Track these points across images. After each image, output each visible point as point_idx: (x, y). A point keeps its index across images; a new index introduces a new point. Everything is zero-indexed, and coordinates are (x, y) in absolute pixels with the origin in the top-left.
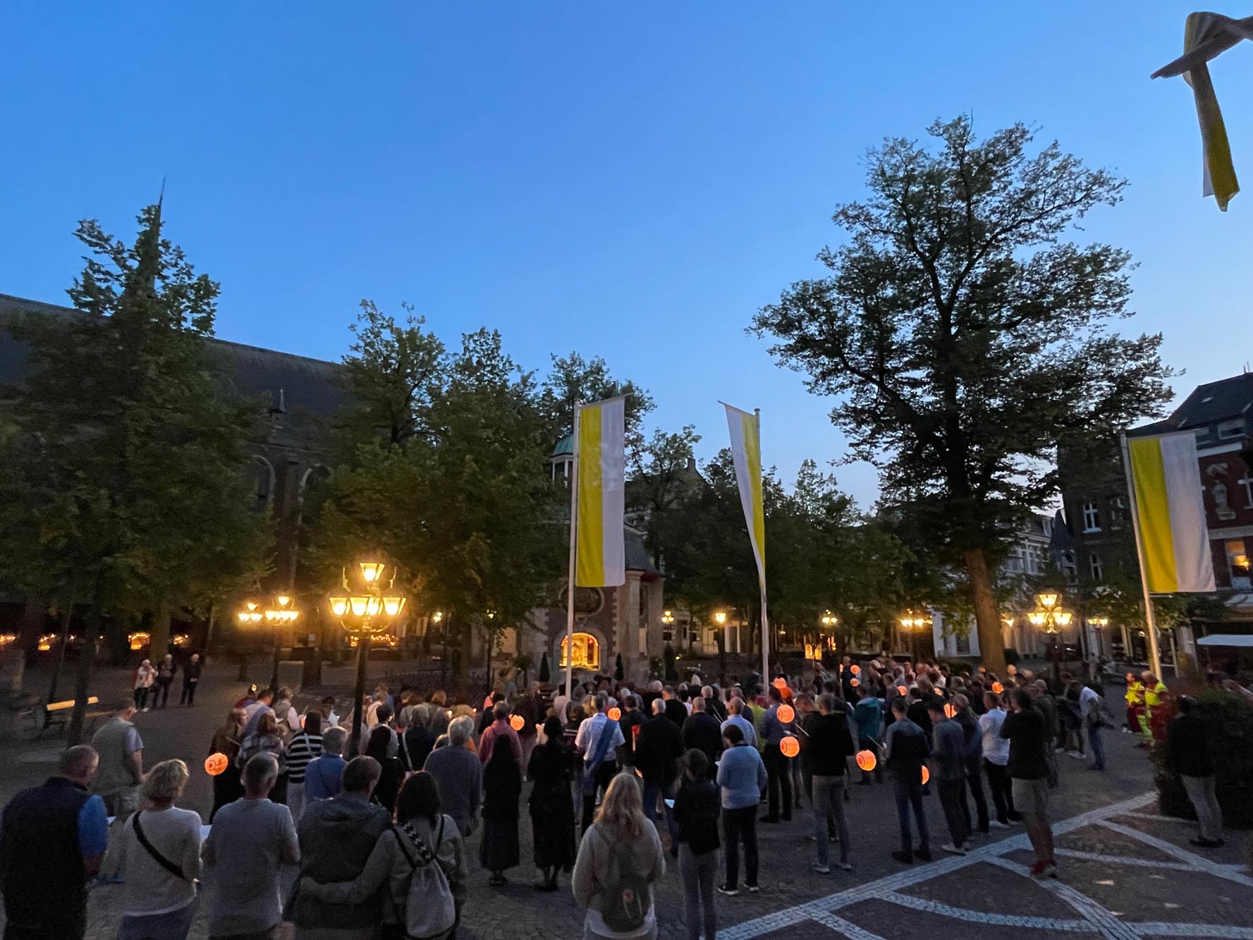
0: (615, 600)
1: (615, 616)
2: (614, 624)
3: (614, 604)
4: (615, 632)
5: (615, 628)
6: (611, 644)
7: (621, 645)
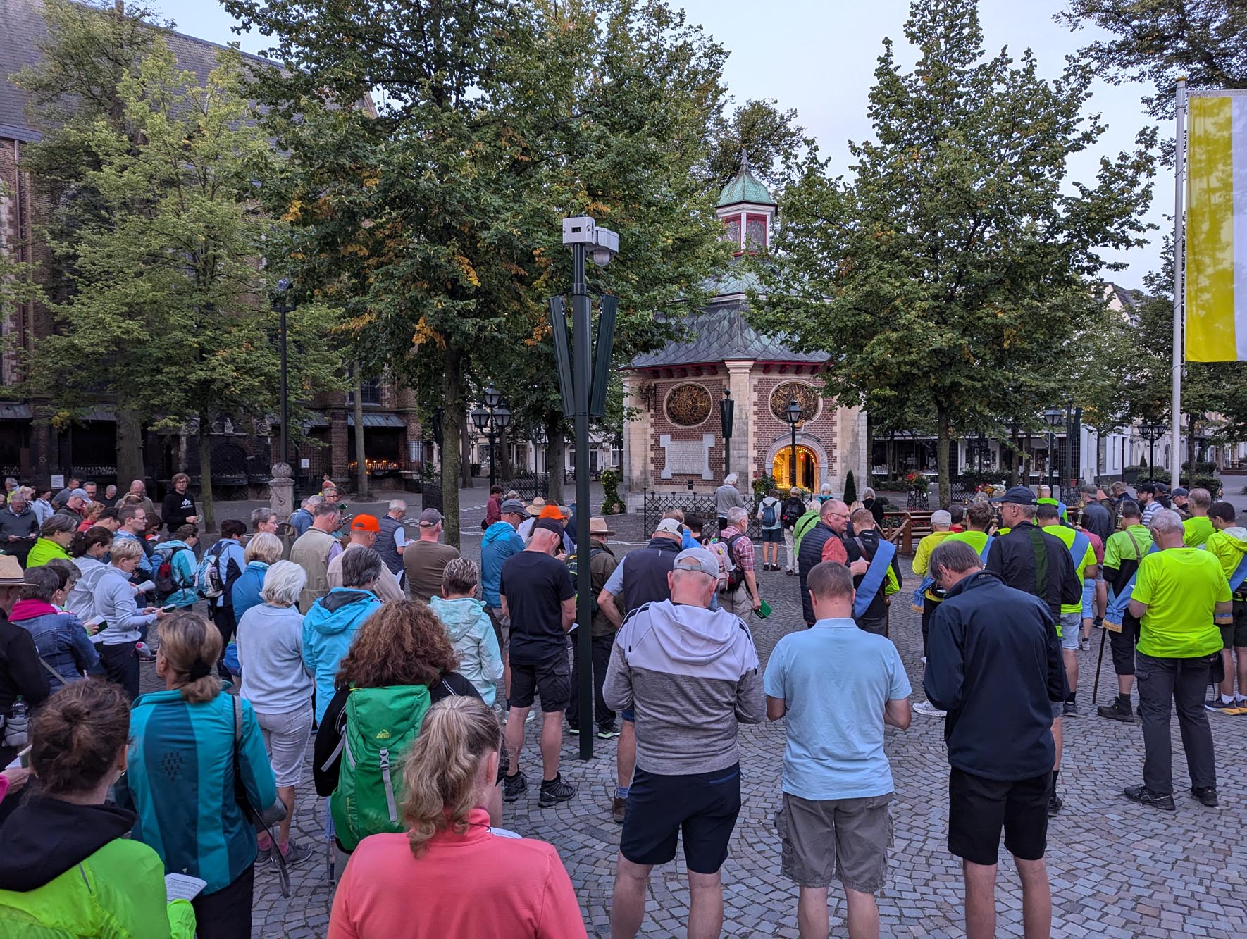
1: (835, 424)
2: (835, 435)
5: (835, 440)
6: (832, 460)
7: (843, 462)
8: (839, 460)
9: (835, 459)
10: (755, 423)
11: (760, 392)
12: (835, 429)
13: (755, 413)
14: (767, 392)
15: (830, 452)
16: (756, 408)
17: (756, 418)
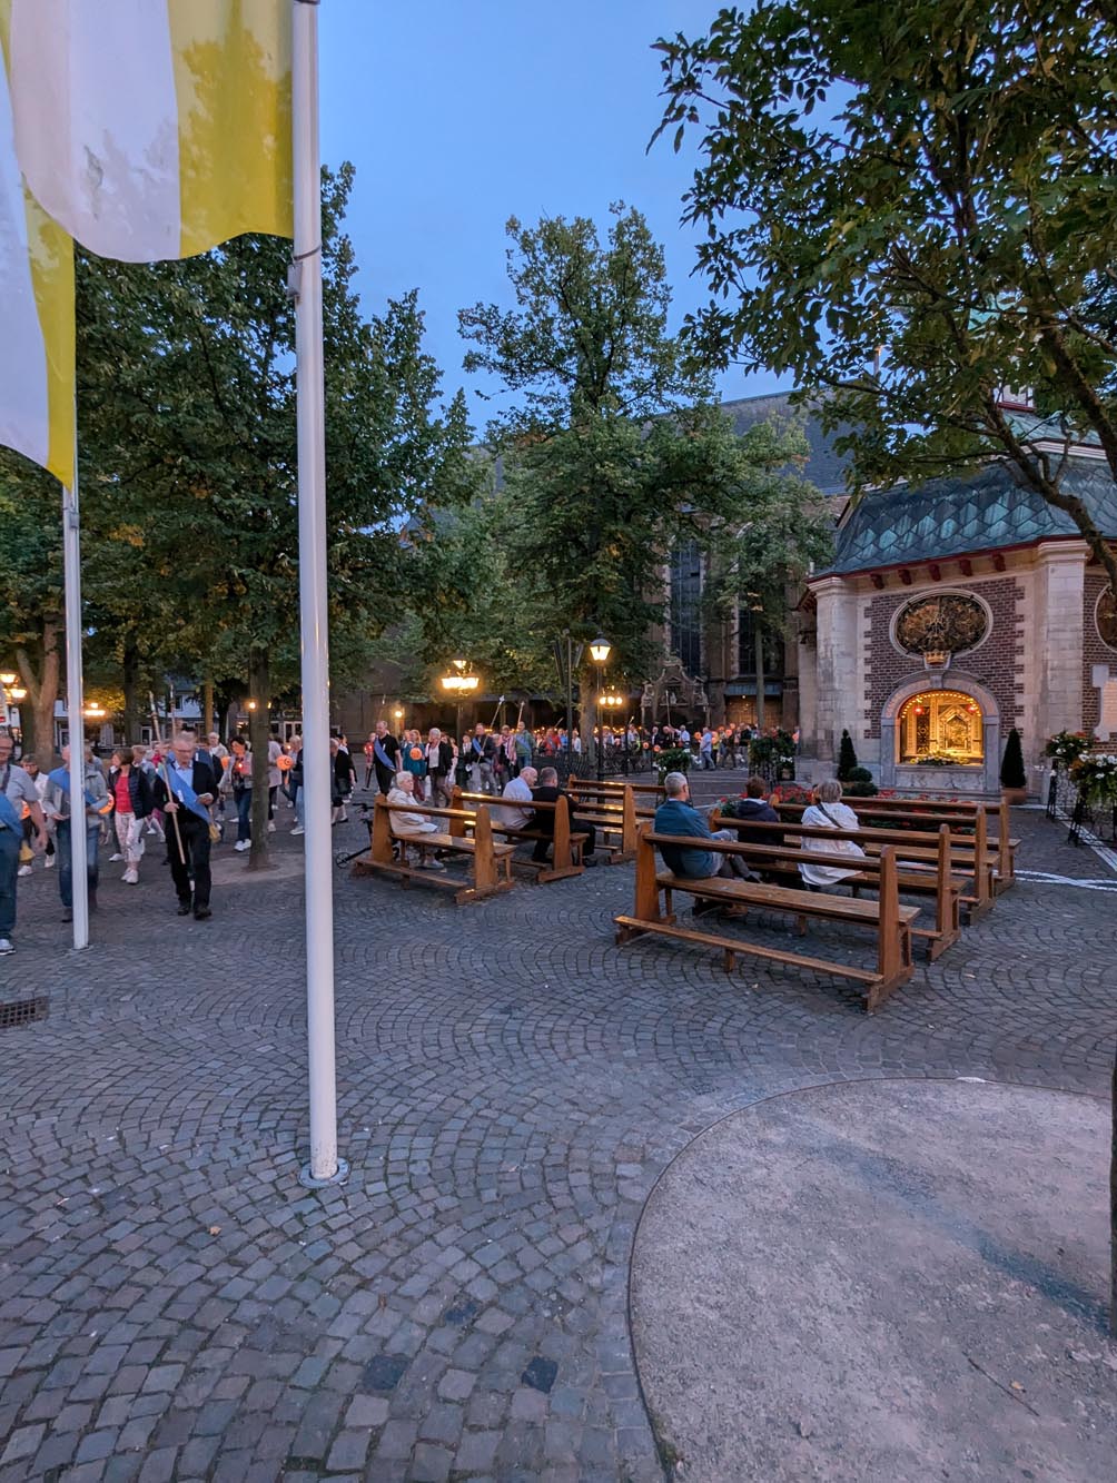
0: (1021, 618)
1: (1021, 650)
2: (1021, 669)
3: (1019, 626)
4: (1020, 688)
5: (1018, 679)
7: (1036, 712)
8: (1028, 711)
9: (1020, 711)
10: (867, 662)
11: (874, 617)
12: (1019, 659)
13: (867, 648)
14: (888, 617)
15: (1012, 698)
16: (868, 641)
17: (868, 654)
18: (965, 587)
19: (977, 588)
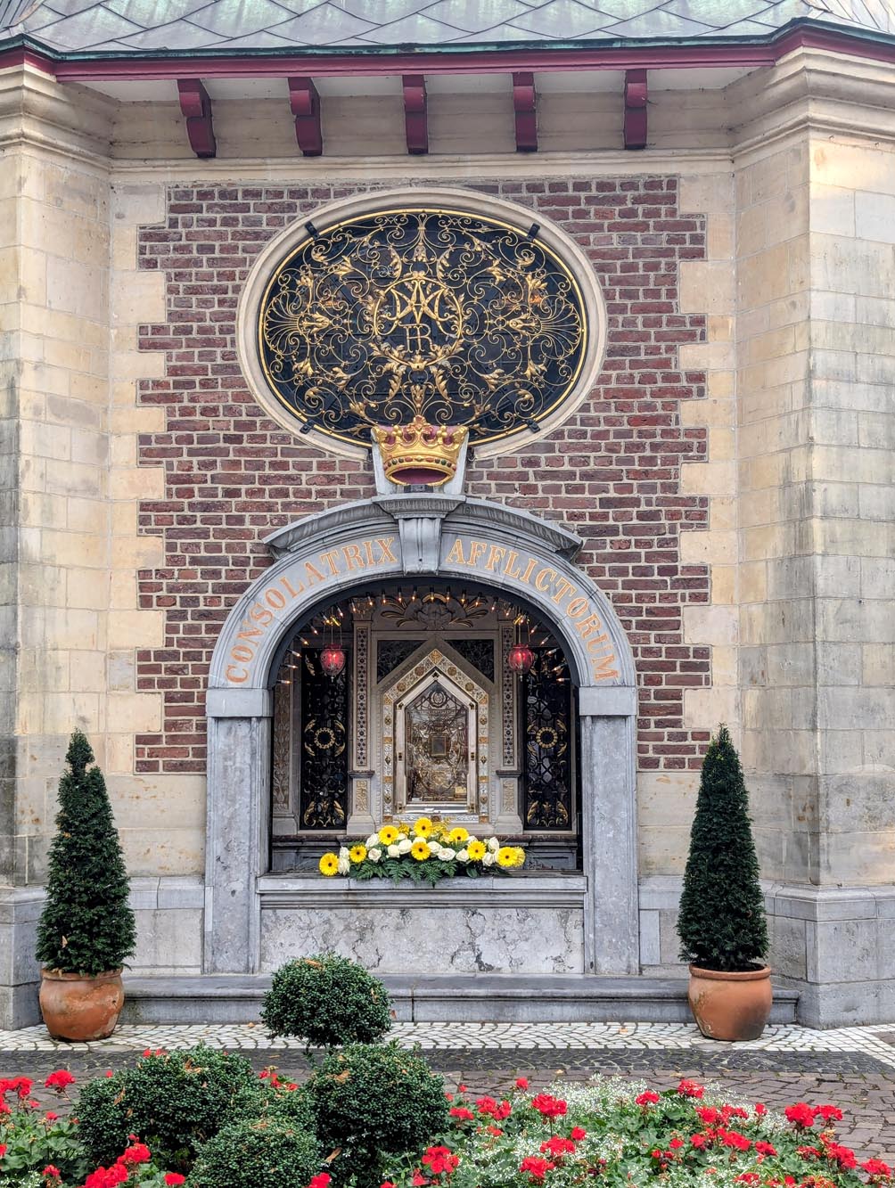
0: (695, 329)
1: (695, 446)
2: (696, 513)
3: (689, 357)
4: (697, 583)
5: (691, 548)
8: (723, 668)
9: (696, 666)
10: (150, 450)
11: (178, 270)
12: (692, 478)
13: (151, 394)
14: (231, 276)
16: (155, 365)
17: (154, 420)
18: (511, 189)
19: (554, 197)
